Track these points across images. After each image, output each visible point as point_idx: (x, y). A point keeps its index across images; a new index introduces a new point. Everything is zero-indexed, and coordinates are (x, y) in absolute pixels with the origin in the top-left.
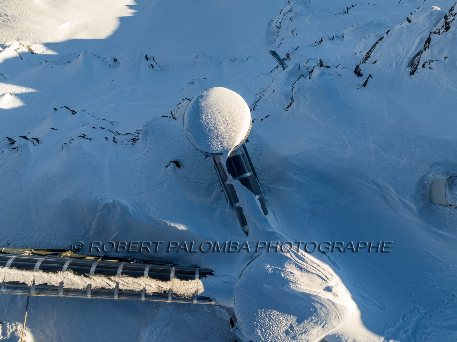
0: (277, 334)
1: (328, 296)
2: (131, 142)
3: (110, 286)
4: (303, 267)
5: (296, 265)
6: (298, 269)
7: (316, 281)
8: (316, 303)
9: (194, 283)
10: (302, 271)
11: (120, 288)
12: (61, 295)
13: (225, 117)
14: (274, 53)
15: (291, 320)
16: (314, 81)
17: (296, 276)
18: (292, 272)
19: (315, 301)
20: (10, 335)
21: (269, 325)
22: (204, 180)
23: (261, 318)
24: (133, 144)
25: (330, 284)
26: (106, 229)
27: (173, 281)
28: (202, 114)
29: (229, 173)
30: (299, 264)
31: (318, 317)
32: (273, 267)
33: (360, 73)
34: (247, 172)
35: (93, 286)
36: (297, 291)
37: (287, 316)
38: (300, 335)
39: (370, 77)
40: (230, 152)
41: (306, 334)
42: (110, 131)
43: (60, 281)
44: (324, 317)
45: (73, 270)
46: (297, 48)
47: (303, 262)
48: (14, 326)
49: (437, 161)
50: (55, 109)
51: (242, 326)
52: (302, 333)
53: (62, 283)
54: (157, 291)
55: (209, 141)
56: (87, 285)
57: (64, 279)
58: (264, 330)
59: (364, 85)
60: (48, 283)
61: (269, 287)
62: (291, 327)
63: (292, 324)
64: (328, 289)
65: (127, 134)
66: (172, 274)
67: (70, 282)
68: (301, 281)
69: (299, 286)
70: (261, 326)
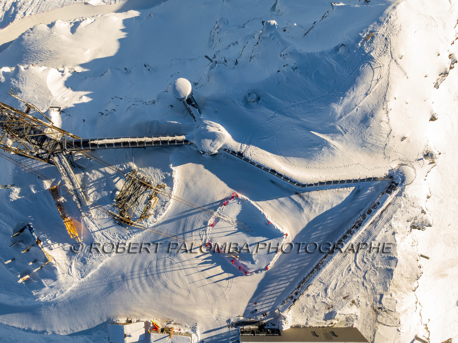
0: (208, 146)
1: (220, 132)
2: (153, 103)
3: (159, 140)
7: (216, 129)
9: (182, 137)
10: (212, 127)
12: (145, 144)
13: (183, 87)
14: (206, 57)
18: (209, 127)
19: (216, 134)
20: (129, 167)
21: (205, 144)
23: (203, 142)
25: (220, 129)
27: (176, 137)
28: (176, 87)
29: (188, 104)
31: (218, 139)
32: (204, 127)
34: (193, 102)
37: (210, 140)
40: (187, 97)
42: (143, 102)
45: (147, 137)
46: (219, 51)
47: (212, 124)
48: (129, 164)
50: (112, 99)
51: (198, 147)
54: (172, 140)
55: (180, 95)
56: (152, 140)
60: (141, 141)
61: (203, 133)
65: (149, 102)
67: (147, 140)
69: (211, 130)
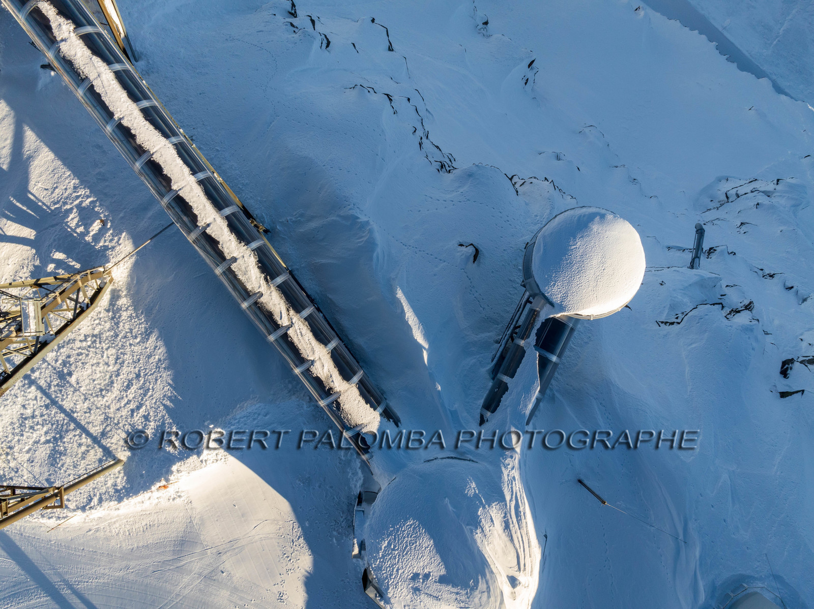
0: (402, 567)
1: (506, 587)
2: (438, 165)
3: (281, 319)
4: (511, 528)
5: (505, 517)
6: (503, 524)
7: (510, 558)
8: (484, 581)
9: (371, 413)
10: (506, 531)
11: (288, 332)
12: (218, 271)
13: (604, 270)
14: (700, 232)
15: (436, 569)
16: (730, 326)
17: (494, 528)
18: (494, 519)
19: (485, 578)
20: (101, 247)
21: (405, 548)
22: (488, 306)
23: (404, 531)
24: (438, 170)
25: (521, 577)
26: (325, 243)
27: (350, 386)
28: (581, 237)
29: (537, 334)
30: (510, 520)
31: (468, 598)
32: (477, 492)
33: (788, 372)
34: (555, 355)
35: (263, 300)
36: (478, 547)
37: (435, 560)
38: (426, 594)
39: (800, 393)
40: (565, 314)
41: (434, 601)
42: (422, 123)
43: (235, 255)
44: (475, 604)
45: (259, 258)
46: (732, 253)
47: (516, 523)
48: (114, 241)
49: (785, 577)
50: (373, 21)
51: (372, 517)
52: (431, 595)
53: (234, 260)
54: (323, 379)
55: (555, 277)
56: (259, 291)
57: (241, 258)
58: (392, 547)
59: (784, 395)
60: (221, 243)
61: (450, 508)
62: (427, 576)
63: (431, 574)
64: (513, 581)
65: (437, 147)
66: (356, 379)
67: (243, 268)
68: (494, 540)
69: (486, 543)
70: (395, 539)
